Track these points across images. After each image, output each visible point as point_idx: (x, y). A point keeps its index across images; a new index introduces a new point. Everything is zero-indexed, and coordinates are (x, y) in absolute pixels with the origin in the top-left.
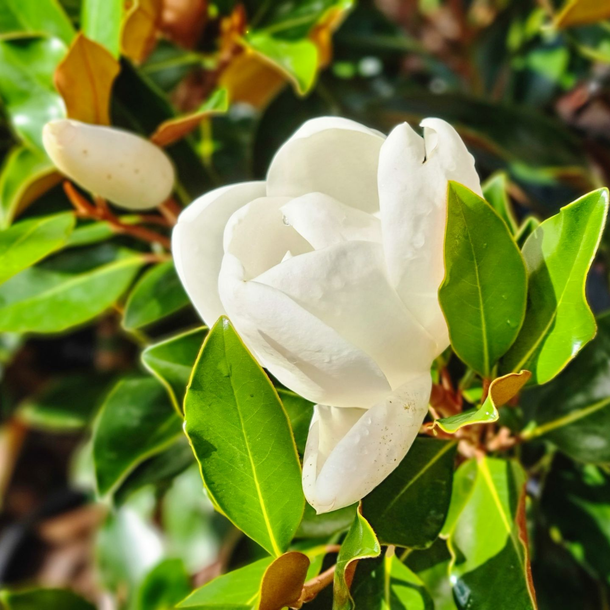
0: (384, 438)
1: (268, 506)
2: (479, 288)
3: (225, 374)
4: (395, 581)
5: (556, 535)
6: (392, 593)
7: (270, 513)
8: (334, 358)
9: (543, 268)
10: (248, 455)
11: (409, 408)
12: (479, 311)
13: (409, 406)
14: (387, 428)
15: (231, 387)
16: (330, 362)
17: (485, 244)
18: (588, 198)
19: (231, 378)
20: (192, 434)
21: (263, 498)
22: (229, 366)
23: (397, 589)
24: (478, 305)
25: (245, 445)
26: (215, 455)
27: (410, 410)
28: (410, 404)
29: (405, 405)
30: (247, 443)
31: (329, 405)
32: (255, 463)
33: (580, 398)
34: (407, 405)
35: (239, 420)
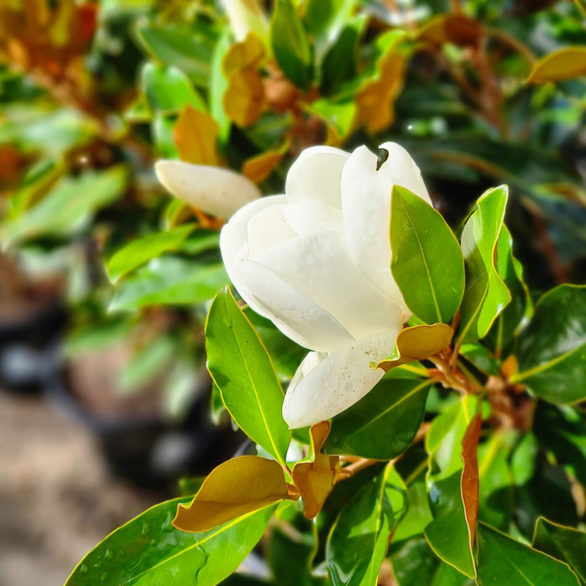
0: (343, 375)
1: (268, 423)
2: (426, 265)
3: (228, 326)
4: (389, 486)
5: (551, 458)
6: (385, 495)
7: (271, 429)
8: (305, 314)
9: (476, 250)
10: (252, 385)
11: (370, 354)
12: (428, 282)
13: (370, 352)
14: (346, 367)
15: (234, 335)
16: (303, 317)
17: (426, 231)
18: (493, 193)
19: (233, 328)
20: (213, 370)
21: (265, 417)
22: (230, 320)
23: (389, 491)
24: (427, 278)
25: (249, 378)
26: (230, 384)
27: (371, 355)
28: (371, 350)
29: (366, 351)
30: (250, 377)
31: (326, 352)
32: (257, 391)
33: (547, 353)
34: (368, 351)
35: (243, 360)
